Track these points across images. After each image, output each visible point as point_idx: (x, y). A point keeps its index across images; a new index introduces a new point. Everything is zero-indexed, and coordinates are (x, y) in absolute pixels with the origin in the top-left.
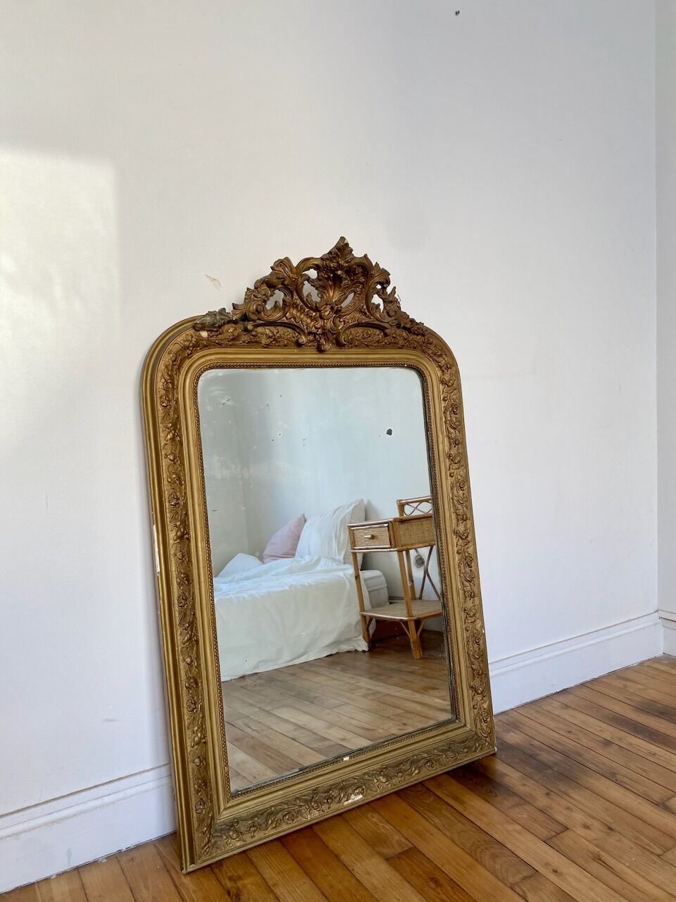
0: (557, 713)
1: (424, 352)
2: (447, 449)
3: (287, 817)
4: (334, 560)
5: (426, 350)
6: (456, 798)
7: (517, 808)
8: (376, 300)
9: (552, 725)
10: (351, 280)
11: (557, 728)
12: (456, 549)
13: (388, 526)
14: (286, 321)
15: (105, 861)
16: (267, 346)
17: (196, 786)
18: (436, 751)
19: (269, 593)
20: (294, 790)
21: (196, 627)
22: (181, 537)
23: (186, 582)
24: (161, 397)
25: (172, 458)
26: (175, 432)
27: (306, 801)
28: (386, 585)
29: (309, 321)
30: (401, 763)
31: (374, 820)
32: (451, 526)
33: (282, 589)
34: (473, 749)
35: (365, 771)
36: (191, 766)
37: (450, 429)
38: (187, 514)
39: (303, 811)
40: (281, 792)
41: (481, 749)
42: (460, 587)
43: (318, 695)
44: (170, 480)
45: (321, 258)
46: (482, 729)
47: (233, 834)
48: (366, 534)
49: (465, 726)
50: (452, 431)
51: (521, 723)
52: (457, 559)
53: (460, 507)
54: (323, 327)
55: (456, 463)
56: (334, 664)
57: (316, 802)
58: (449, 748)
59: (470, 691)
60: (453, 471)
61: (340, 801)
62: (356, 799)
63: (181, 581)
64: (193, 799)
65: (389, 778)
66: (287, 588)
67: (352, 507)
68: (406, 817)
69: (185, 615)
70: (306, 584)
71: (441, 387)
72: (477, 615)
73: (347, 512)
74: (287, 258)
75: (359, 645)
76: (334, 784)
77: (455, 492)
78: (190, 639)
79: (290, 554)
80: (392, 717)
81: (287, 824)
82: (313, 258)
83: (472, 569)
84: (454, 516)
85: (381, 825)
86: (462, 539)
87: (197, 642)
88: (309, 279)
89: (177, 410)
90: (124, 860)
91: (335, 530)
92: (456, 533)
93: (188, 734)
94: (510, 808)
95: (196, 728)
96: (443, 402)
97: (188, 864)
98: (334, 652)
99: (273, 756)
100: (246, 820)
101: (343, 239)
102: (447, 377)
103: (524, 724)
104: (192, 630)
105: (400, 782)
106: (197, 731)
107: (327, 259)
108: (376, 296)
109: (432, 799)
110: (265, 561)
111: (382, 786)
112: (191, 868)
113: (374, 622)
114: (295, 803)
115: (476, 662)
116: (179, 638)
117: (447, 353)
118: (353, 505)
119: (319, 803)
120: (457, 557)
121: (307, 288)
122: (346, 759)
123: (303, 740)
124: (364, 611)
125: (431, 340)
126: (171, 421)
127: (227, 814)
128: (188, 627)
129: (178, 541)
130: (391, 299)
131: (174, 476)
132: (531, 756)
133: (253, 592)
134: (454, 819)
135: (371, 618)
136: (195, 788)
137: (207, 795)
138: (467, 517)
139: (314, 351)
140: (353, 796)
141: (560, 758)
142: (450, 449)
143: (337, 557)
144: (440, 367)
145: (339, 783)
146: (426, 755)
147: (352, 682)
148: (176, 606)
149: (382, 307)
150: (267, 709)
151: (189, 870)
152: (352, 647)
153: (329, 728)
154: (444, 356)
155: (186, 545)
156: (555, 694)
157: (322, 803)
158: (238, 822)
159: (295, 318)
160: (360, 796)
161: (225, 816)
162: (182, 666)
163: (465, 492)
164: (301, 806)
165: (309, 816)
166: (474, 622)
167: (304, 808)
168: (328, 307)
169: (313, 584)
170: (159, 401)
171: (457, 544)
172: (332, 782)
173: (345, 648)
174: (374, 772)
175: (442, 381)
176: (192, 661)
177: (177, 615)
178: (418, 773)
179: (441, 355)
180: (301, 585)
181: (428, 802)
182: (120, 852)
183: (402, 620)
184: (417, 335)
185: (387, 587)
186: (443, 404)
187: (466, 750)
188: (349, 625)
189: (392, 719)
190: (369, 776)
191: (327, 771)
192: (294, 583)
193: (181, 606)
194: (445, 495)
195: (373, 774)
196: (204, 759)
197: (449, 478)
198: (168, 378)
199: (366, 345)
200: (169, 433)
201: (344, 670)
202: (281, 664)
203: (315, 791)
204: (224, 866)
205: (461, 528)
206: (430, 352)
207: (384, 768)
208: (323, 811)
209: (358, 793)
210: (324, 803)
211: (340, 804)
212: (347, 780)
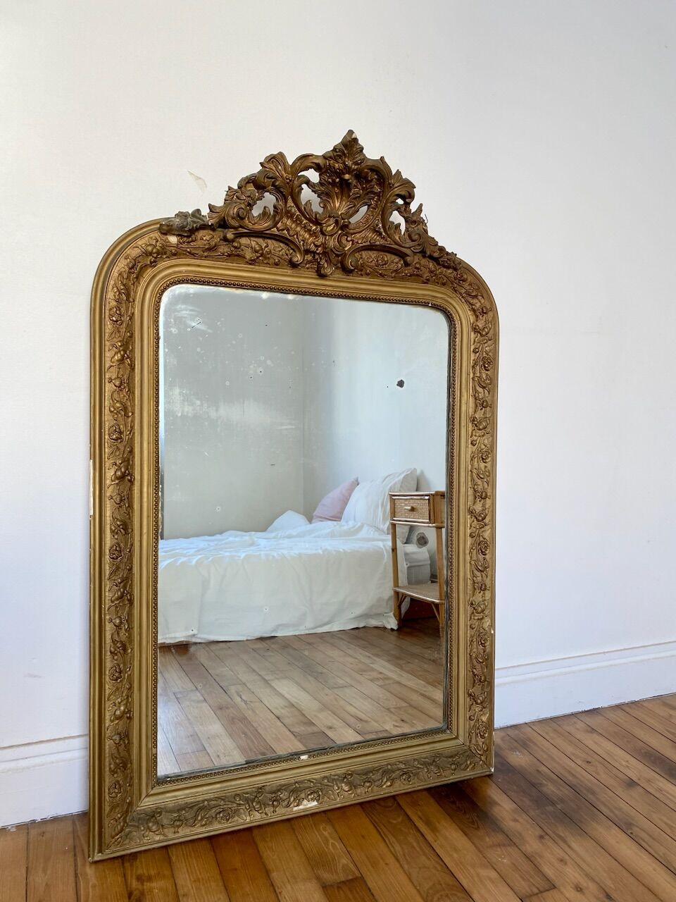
0: (578, 736)
1: (456, 291)
2: (471, 411)
3: (221, 815)
4: (378, 529)
5: (458, 288)
6: (428, 823)
7: (499, 849)
8: (396, 218)
9: (569, 749)
10: (363, 189)
11: (574, 754)
12: (469, 531)
13: (429, 500)
14: (277, 233)
15: (14, 830)
16: (252, 262)
17: (112, 766)
18: (416, 763)
19: (300, 555)
20: (234, 785)
21: (131, 585)
22: (122, 478)
23: (122, 530)
24: (110, 310)
25: (117, 383)
26: (125, 352)
27: (247, 800)
28: (429, 562)
29: (307, 236)
30: (372, 771)
31: (326, 834)
32: (466, 503)
33: (314, 552)
34: (463, 766)
35: (327, 774)
36: (108, 744)
37: (478, 388)
38: (132, 452)
39: (242, 811)
40: (218, 786)
41: (473, 768)
42: (469, 576)
43: (325, 671)
44: (112, 409)
45: (324, 157)
46: (477, 745)
47: (153, 826)
48: (406, 505)
49: (457, 738)
50: (480, 390)
51: (533, 742)
52: (469, 543)
53: (479, 482)
54: (324, 245)
55: (480, 430)
56: (357, 638)
57: (259, 802)
58: (434, 761)
59: (468, 699)
60: (475, 438)
61: (288, 805)
62: (309, 806)
63: (116, 528)
64: (107, 780)
65: (353, 786)
66: (320, 552)
67: (403, 476)
68: (363, 837)
69: (118, 568)
70: (341, 550)
71: (473, 335)
72: (487, 612)
73: (397, 480)
74: (281, 154)
75: (389, 623)
76: (285, 785)
77: (476, 463)
78: (121, 597)
79: (337, 517)
80: (393, 710)
81: (219, 822)
82: (312, 155)
83: (487, 557)
84: (471, 492)
85: (331, 841)
86: (478, 520)
87: (131, 602)
88: (308, 182)
89: (130, 328)
90: (33, 832)
91: (382, 497)
92: (471, 512)
93: (108, 706)
94: (491, 847)
95: (119, 700)
96: (472, 355)
97: (96, 851)
98: (361, 626)
99: (249, 733)
100: (171, 811)
101: (351, 132)
102: (480, 324)
103: (535, 744)
104: (125, 587)
105: (364, 793)
106: (120, 703)
107: (331, 157)
108: (396, 213)
109: (400, 819)
110: (313, 521)
111: (342, 796)
112: (98, 857)
113: (407, 600)
114: (233, 800)
115: (478, 667)
116: (107, 594)
117: (485, 295)
118: (405, 474)
119: (263, 804)
120: (469, 541)
121: (306, 194)
122: (304, 757)
123: (287, 721)
124: (398, 586)
125: (465, 276)
126: (120, 339)
127: (149, 802)
128: (120, 583)
129: (117, 481)
130: (415, 218)
131: (118, 405)
132: (533, 785)
133: (285, 552)
134: (418, 849)
135: (405, 596)
136: (110, 768)
137: (125, 778)
138: (486, 495)
139: (314, 275)
140: (305, 802)
141: (566, 792)
142: (475, 412)
143: (381, 527)
144: (474, 311)
145: (290, 785)
146: (403, 766)
147: (368, 661)
148: (108, 557)
149: (403, 228)
150: (267, 678)
151: (96, 858)
152: (380, 623)
153: (321, 710)
154: (480, 298)
155: (127, 488)
156: (582, 712)
157: (266, 805)
158: (160, 813)
159: (288, 230)
160: (315, 803)
161: (147, 803)
162: (109, 628)
163: (489, 465)
164: (240, 804)
165: (248, 818)
166: (482, 619)
167: (244, 807)
168: (332, 221)
169: (349, 551)
170: (107, 314)
171: (471, 526)
172: (283, 782)
173: (374, 622)
174: (336, 777)
175: (475, 329)
176: (121, 623)
177: (108, 568)
178: (390, 786)
179: (475, 297)
180: (335, 551)
181: (395, 822)
182: (33, 822)
183: (433, 603)
184: (448, 267)
185: (431, 565)
186: (473, 357)
187: (453, 767)
188: (380, 600)
189: (391, 712)
190: (328, 781)
191: (277, 769)
192: (329, 548)
193: (113, 558)
194: (463, 466)
195: (334, 780)
196: (125, 736)
197: (470, 446)
198: (122, 287)
199: (380, 274)
200: (116, 353)
201: (364, 648)
202: (302, 630)
203: (260, 790)
204: (138, 860)
205: (478, 507)
206: (463, 291)
207: (349, 774)
208: (266, 814)
209: (312, 799)
210: (269, 805)
211: (289, 809)
212: (302, 782)
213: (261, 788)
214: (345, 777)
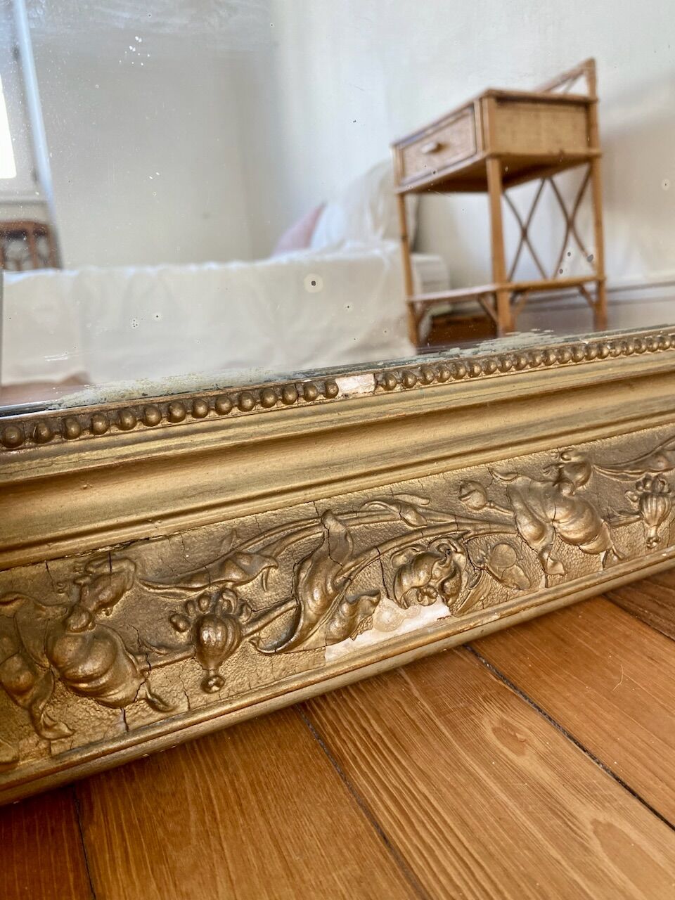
13: (472, 113)
35: (471, 467)
61: (293, 638)
62: (405, 626)
65: (597, 519)
76: (261, 531)
124: (413, 294)
140: (386, 611)
160: (439, 610)
172: (246, 515)
174: (520, 481)
183: (485, 293)
190: (488, 500)
195: (510, 493)
207: (576, 467)
208: (155, 703)
209: (421, 592)
210: (172, 649)
211: (298, 659)
212: (355, 509)
213: (109, 558)
214: (560, 480)
